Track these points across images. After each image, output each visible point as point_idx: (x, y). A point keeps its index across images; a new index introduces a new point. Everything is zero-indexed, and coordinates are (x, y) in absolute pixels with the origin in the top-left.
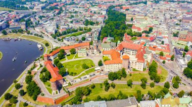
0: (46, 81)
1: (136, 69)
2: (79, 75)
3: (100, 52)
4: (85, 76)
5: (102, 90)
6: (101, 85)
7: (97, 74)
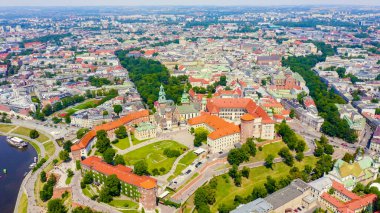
0: (110, 200)
1: (262, 138)
2: (172, 171)
3: (179, 124)
4: (186, 170)
5: (230, 186)
6: (224, 177)
7: (204, 161)
